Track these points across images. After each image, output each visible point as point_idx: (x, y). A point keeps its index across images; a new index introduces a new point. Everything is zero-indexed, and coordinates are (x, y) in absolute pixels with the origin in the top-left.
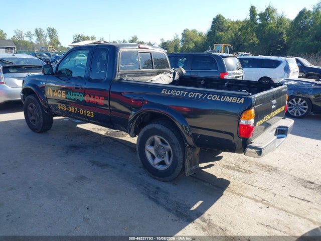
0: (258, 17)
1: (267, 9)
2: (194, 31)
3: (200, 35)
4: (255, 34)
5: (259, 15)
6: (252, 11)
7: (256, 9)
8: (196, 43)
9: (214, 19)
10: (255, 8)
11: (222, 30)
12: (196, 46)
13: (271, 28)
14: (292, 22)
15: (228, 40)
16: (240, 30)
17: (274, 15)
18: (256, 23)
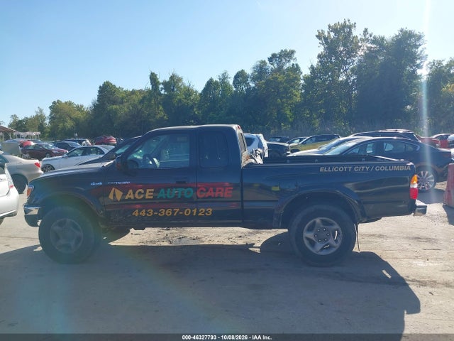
0: (161, 86)
1: (172, 78)
2: (70, 104)
3: (79, 108)
4: (161, 108)
5: (163, 84)
6: (153, 78)
7: (158, 77)
8: (76, 120)
9: (100, 87)
10: (156, 75)
11: (114, 103)
12: (77, 125)
13: (180, 100)
14: (201, 94)
15: (126, 115)
16: (141, 102)
17: (180, 84)
18: (161, 95)
